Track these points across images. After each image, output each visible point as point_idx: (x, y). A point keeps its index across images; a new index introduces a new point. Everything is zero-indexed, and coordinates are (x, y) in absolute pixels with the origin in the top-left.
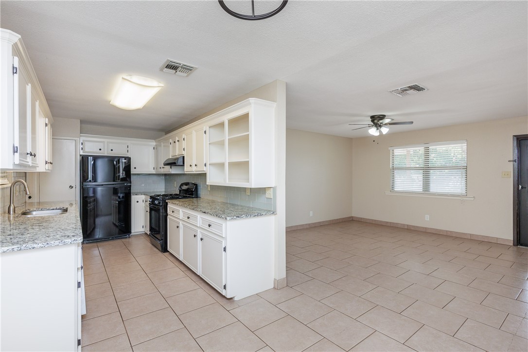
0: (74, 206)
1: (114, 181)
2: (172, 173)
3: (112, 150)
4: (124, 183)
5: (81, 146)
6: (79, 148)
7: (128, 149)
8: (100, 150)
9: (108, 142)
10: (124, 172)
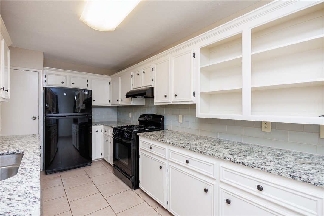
0: (37, 137)
1: (74, 112)
2: (133, 105)
3: (73, 84)
4: (86, 115)
5: (45, 79)
6: (43, 79)
7: (88, 83)
8: (63, 83)
9: (69, 76)
10: (84, 105)
